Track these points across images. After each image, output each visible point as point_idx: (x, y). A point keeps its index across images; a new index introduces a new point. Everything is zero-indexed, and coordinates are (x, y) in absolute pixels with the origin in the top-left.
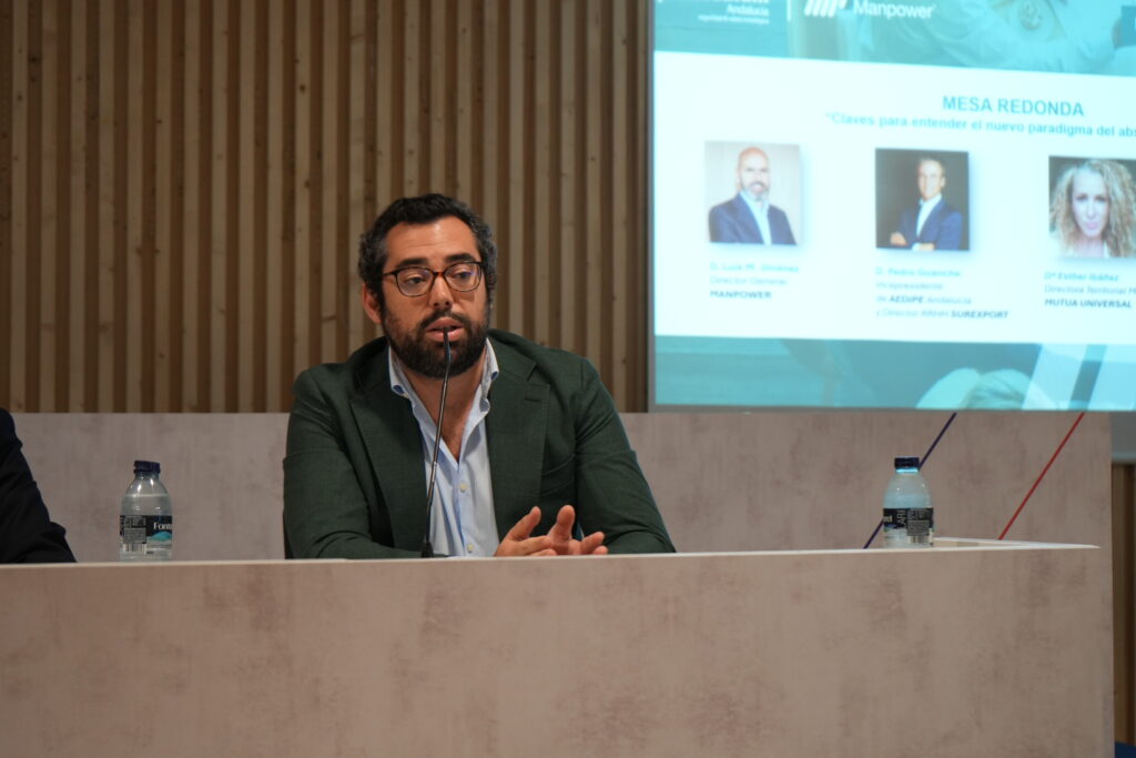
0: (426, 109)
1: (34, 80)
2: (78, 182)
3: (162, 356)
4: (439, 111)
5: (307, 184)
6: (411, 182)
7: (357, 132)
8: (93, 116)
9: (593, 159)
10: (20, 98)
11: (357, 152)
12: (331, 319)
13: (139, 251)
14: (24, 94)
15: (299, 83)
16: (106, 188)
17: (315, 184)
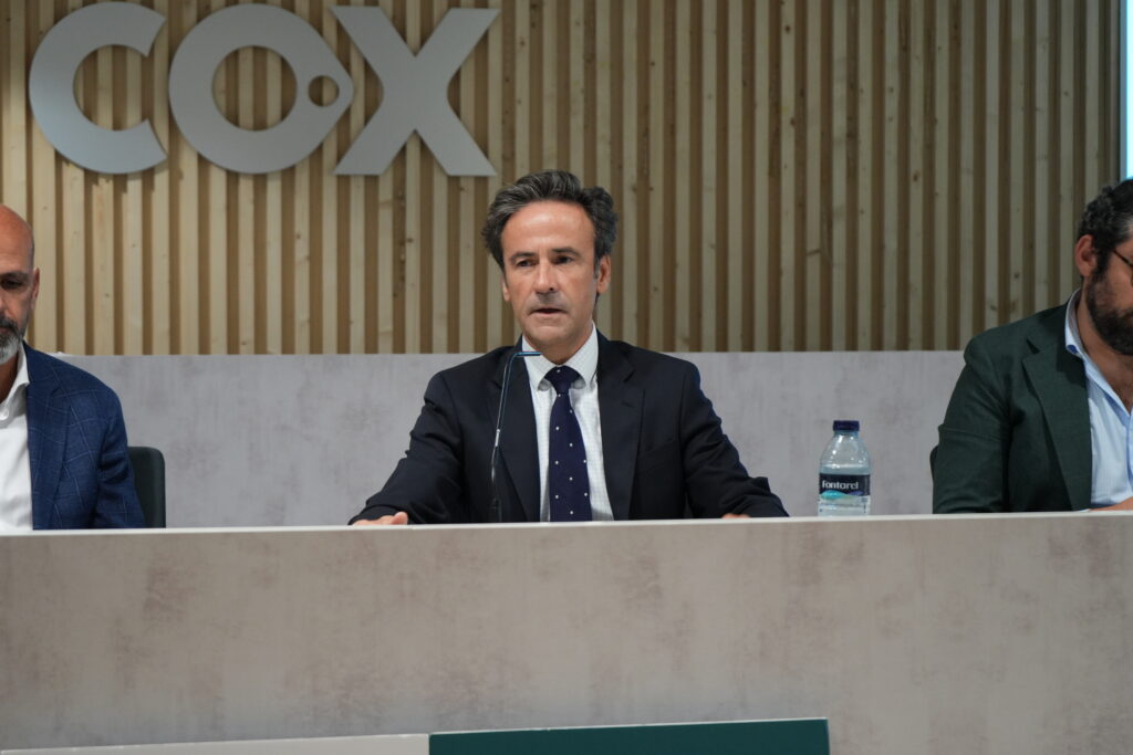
0: (905, 48)
1: (536, 25)
2: (577, 122)
3: (656, 289)
4: (917, 48)
5: (793, 122)
6: (891, 119)
7: (840, 71)
8: (590, 59)
9: (1066, 94)
10: (523, 43)
11: (840, 90)
12: (816, 252)
13: (635, 189)
14: (527, 41)
15: (784, 25)
16: (603, 129)
17: (800, 122)
